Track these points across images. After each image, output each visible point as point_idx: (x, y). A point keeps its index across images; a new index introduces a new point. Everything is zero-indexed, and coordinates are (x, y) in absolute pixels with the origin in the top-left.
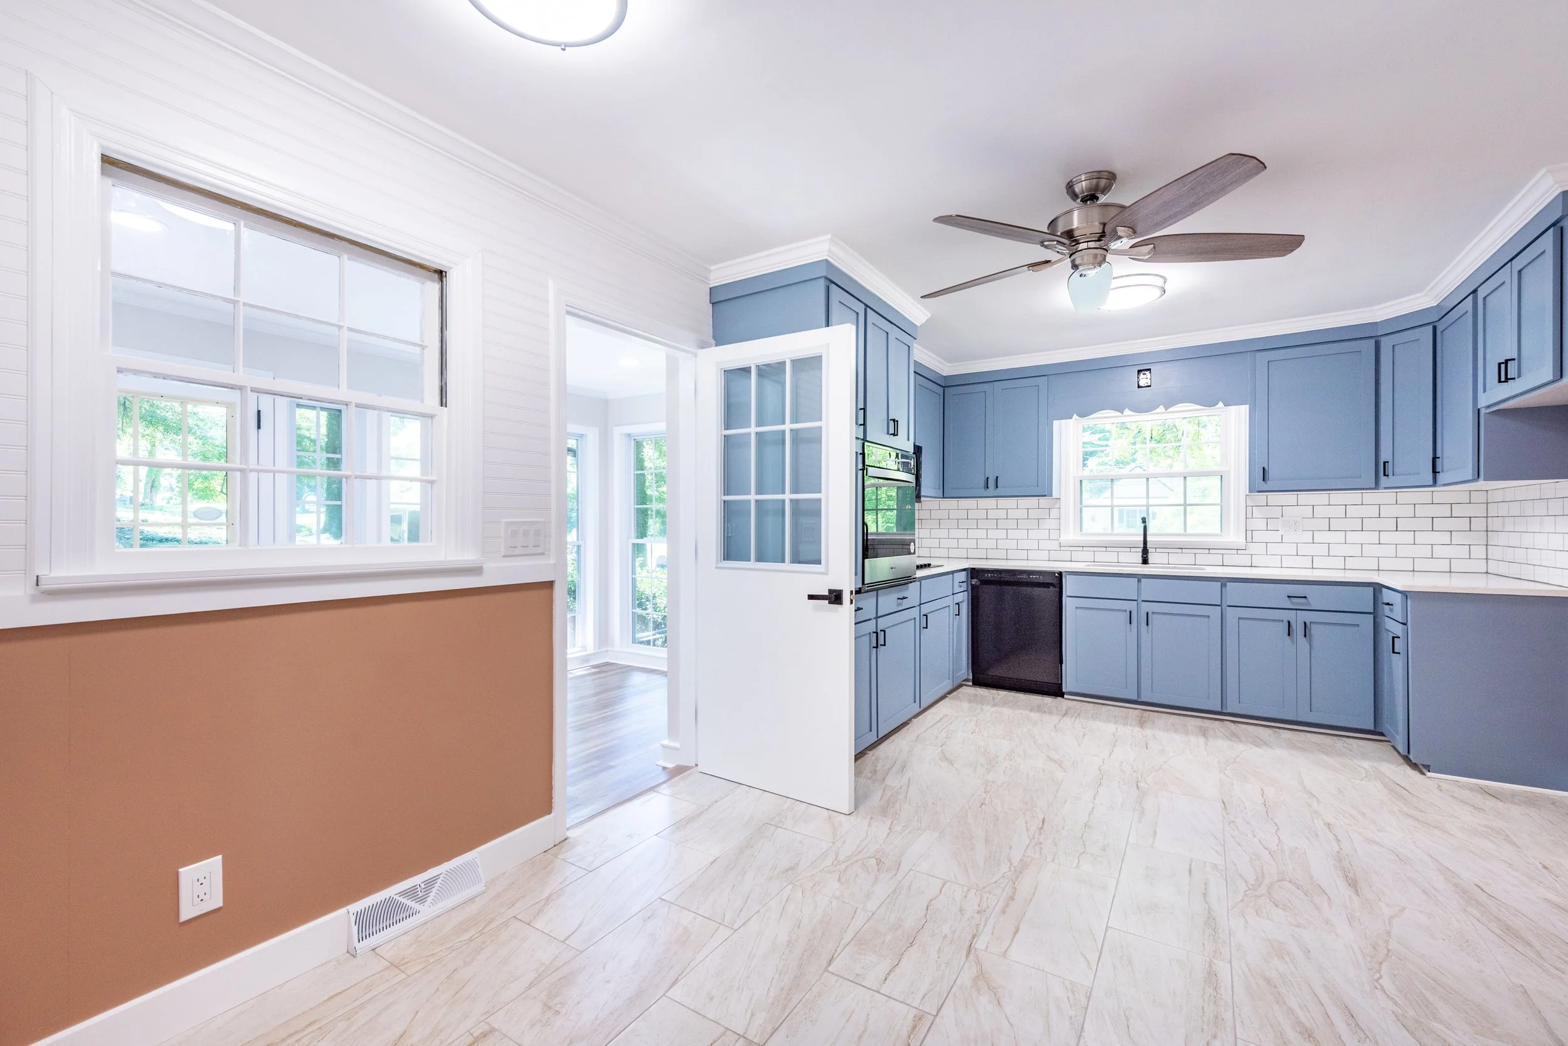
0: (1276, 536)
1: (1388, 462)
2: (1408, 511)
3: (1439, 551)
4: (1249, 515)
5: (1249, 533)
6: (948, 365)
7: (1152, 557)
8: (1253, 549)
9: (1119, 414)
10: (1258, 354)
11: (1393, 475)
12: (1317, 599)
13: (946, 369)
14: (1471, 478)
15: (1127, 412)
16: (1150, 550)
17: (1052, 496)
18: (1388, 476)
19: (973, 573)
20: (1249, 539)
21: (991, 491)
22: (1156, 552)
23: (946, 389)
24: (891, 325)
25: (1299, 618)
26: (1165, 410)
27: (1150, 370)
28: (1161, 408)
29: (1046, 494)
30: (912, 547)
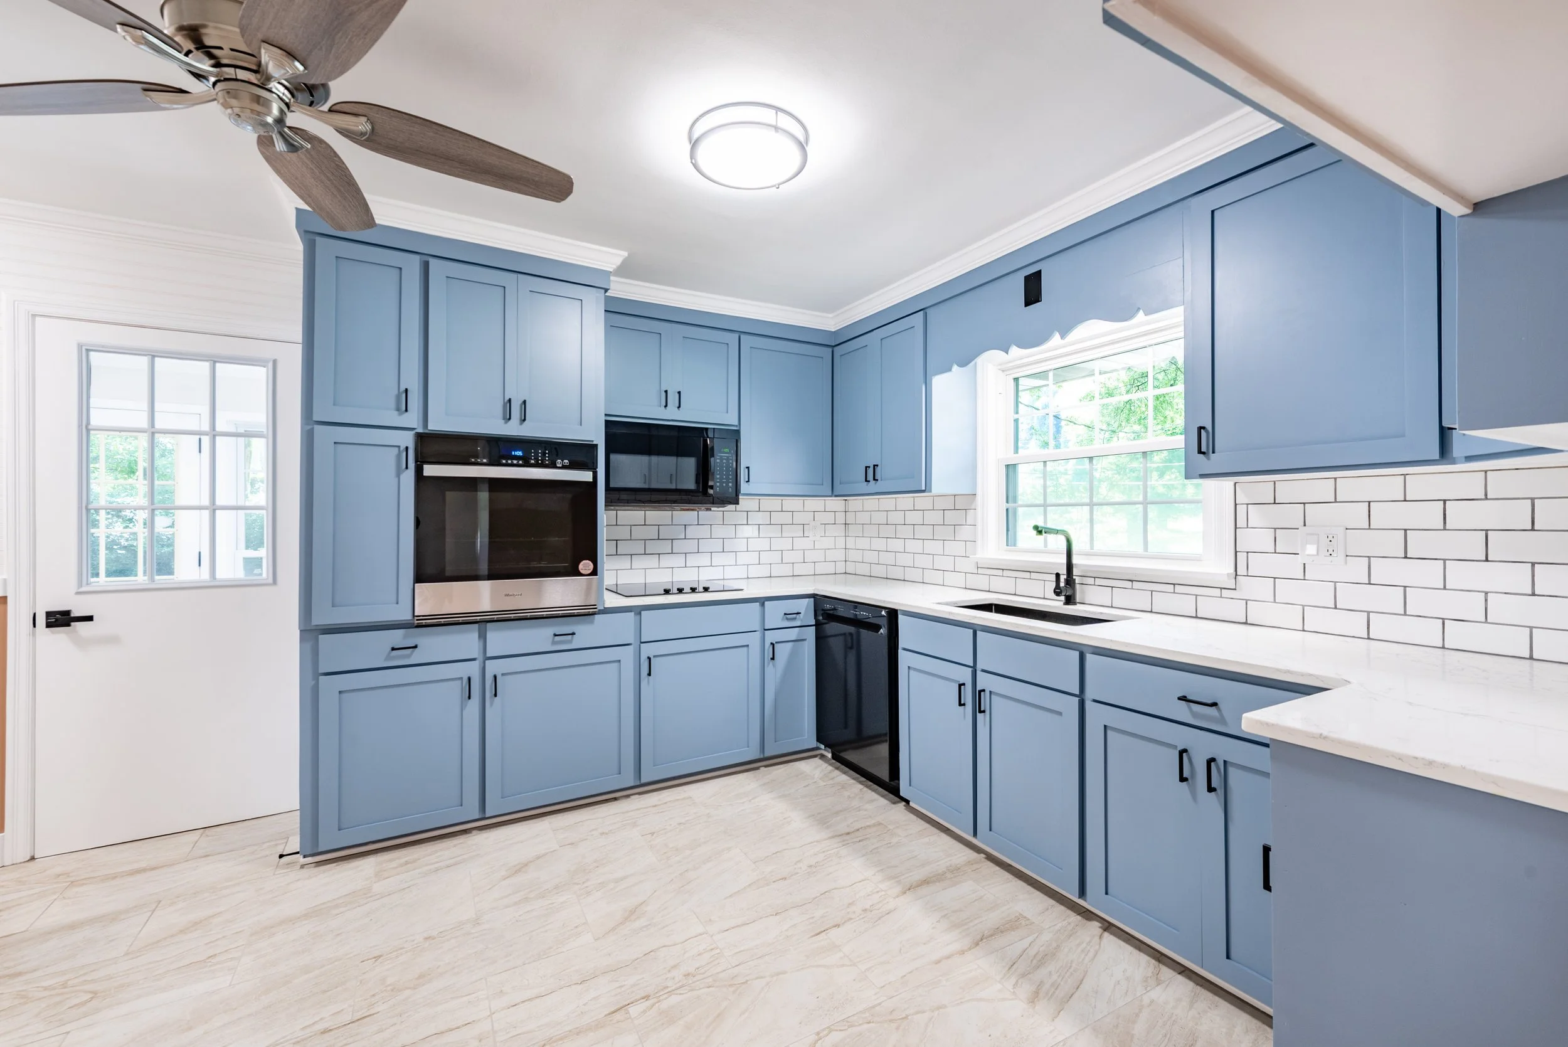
0: (1290, 566)
4: (1242, 523)
5: (1241, 557)
7: (1079, 592)
8: (1248, 587)
13: (830, 322)
15: (1013, 348)
16: (1078, 580)
19: (818, 600)
20: (1242, 570)
21: (872, 486)
22: (1094, 585)
23: (835, 349)
24: (515, 275)
25: (1203, 747)
26: (1062, 337)
27: (1039, 272)
28: (1057, 336)
29: (923, 489)
30: (585, 566)
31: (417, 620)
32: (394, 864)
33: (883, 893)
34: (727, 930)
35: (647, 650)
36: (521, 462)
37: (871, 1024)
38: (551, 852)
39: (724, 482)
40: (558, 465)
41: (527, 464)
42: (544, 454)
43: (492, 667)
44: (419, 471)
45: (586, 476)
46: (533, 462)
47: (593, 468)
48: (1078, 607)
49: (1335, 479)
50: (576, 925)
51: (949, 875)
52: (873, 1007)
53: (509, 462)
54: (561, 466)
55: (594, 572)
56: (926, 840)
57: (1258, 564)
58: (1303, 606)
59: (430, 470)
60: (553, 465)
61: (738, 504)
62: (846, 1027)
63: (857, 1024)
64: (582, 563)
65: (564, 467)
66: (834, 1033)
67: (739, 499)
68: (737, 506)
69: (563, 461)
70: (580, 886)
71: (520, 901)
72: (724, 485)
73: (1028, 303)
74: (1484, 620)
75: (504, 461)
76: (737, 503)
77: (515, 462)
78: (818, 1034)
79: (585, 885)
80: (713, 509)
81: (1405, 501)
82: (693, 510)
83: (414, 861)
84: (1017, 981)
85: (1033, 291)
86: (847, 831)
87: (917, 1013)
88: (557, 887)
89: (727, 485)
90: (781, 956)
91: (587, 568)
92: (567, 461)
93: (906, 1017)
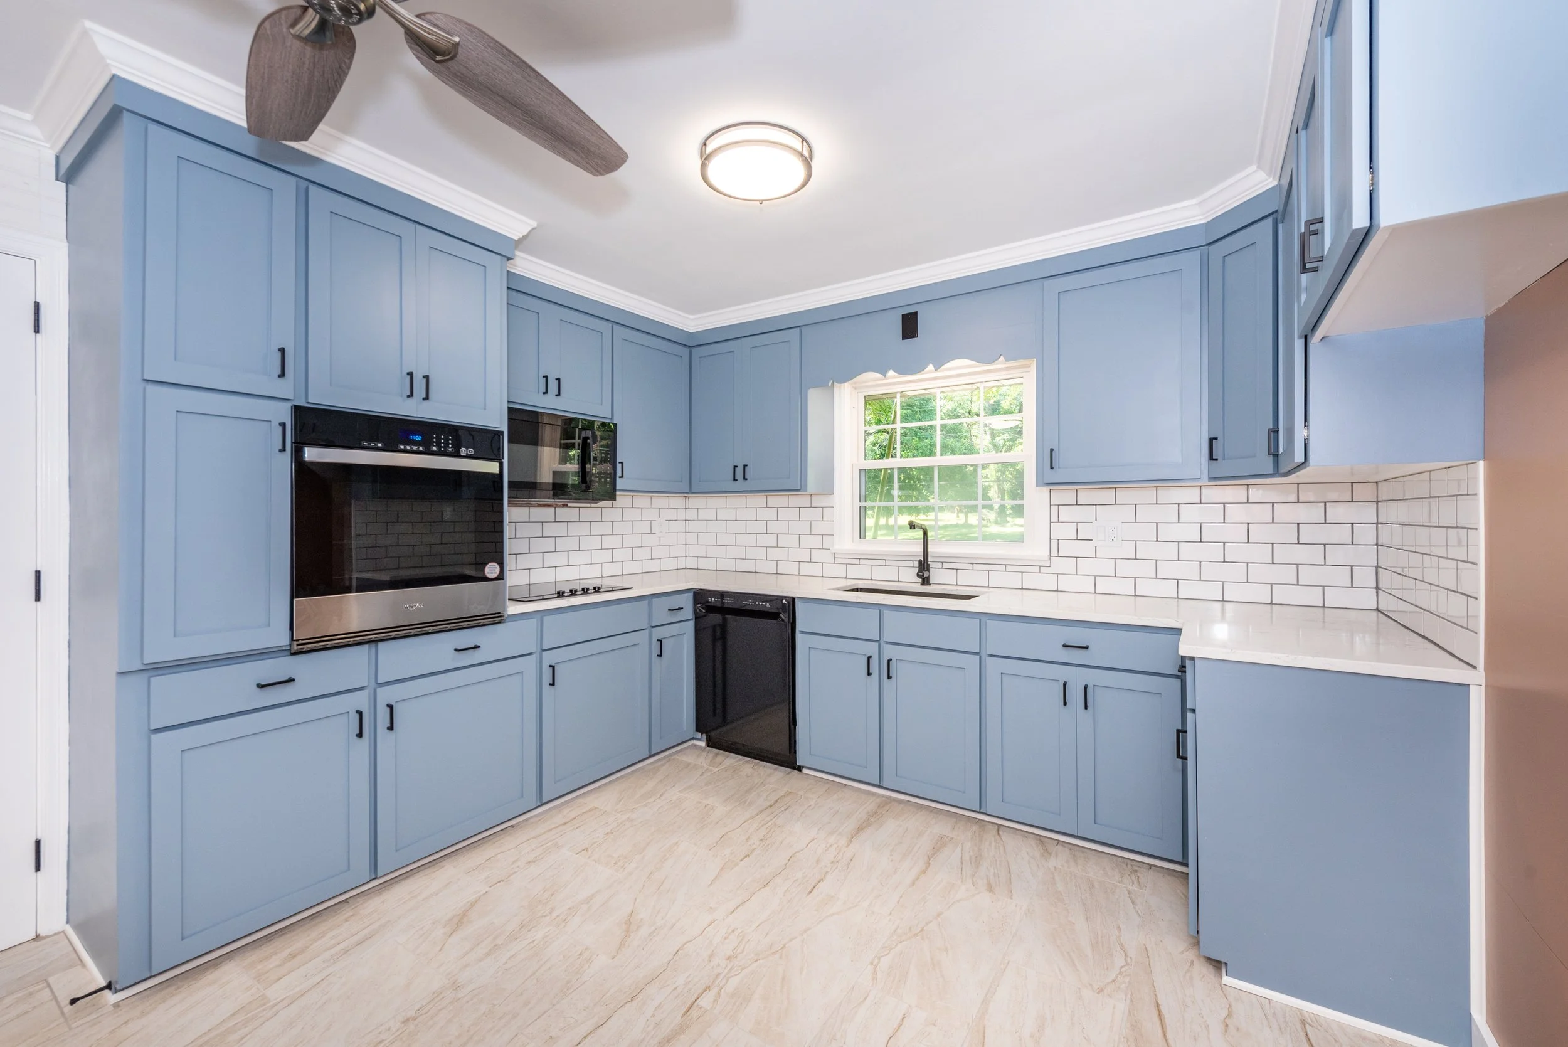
0: (1086, 549)
1: (1216, 439)
2: (1264, 513)
3: (1307, 574)
4: (1055, 519)
5: (1054, 543)
6: (691, 317)
7: (935, 575)
8: (1058, 565)
9: (879, 376)
10: (1047, 282)
11: (1224, 459)
12: (1102, 650)
13: (692, 323)
14: (1271, 472)
15: (891, 373)
16: (932, 565)
17: (806, 491)
18: (1216, 460)
19: (699, 596)
20: (1054, 553)
21: (740, 484)
22: (942, 568)
23: (693, 350)
24: (413, 225)
25: (1077, 679)
26: (936, 370)
27: (915, 314)
28: (931, 367)
29: (799, 488)
30: (491, 570)
31: (298, 645)
32: (275, 961)
33: (836, 846)
34: (733, 911)
35: (549, 658)
36: (421, 449)
37: (903, 943)
38: (484, 894)
39: (602, 477)
40: (462, 454)
41: (428, 452)
42: (447, 440)
43: (386, 695)
44: (298, 453)
45: (492, 467)
46: (434, 448)
47: (498, 459)
48: (932, 586)
49: (1116, 488)
50: (579, 952)
51: (873, 819)
52: (895, 931)
53: (408, 447)
54: (465, 454)
55: (500, 577)
56: (835, 797)
57: (1067, 548)
58: (1095, 576)
59: (312, 454)
60: (457, 455)
61: (615, 500)
62: (888, 952)
63: (894, 946)
64: (488, 566)
65: (468, 457)
66: (882, 959)
67: (615, 495)
68: (614, 502)
69: (467, 449)
70: (548, 918)
71: (490, 950)
72: (603, 480)
73: (905, 336)
74: (1199, 579)
75: (402, 447)
76: (613, 498)
77: (415, 448)
78: (872, 963)
79: (554, 915)
80: (569, 505)
81: (1157, 504)
82: (549, 506)
83: (302, 951)
84: (972, 880)
85: (910, 326)
86: (768, 804)
87: (927, 924)
88: (522, 926)
89: (606, 480)
90: (796, 917)
91: (493, 572)
92: (471, 449)
93: (922, 930)
